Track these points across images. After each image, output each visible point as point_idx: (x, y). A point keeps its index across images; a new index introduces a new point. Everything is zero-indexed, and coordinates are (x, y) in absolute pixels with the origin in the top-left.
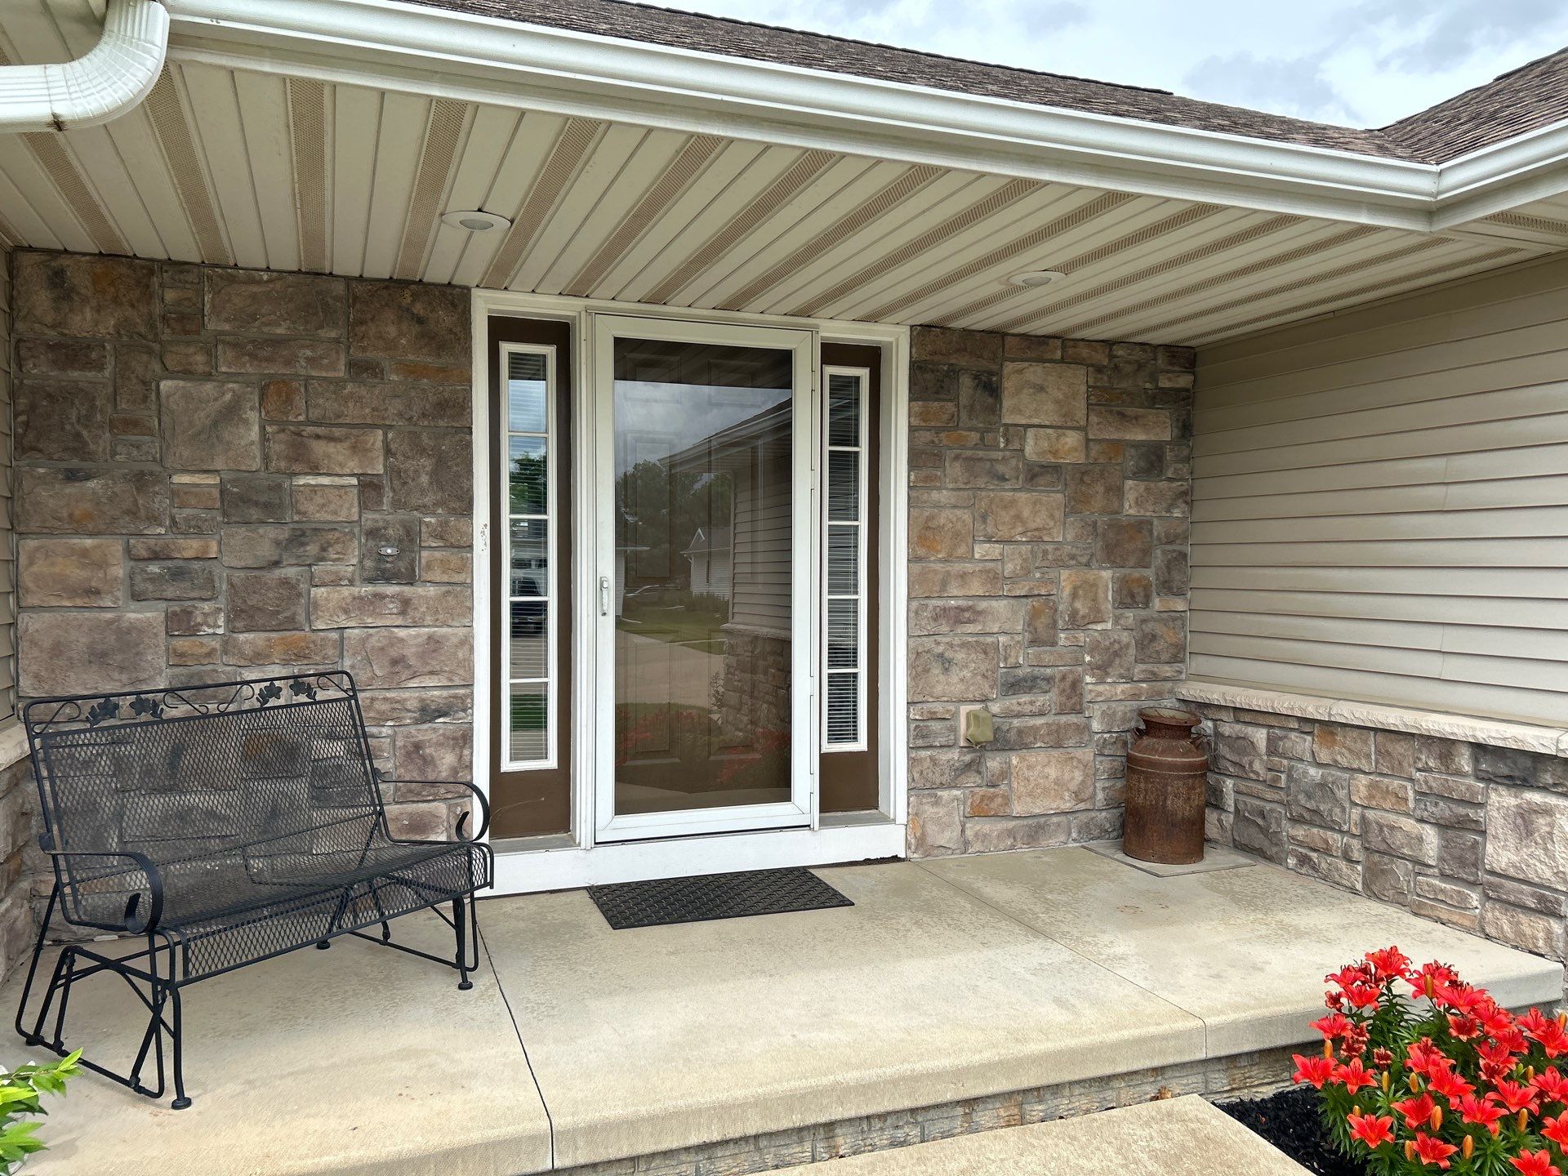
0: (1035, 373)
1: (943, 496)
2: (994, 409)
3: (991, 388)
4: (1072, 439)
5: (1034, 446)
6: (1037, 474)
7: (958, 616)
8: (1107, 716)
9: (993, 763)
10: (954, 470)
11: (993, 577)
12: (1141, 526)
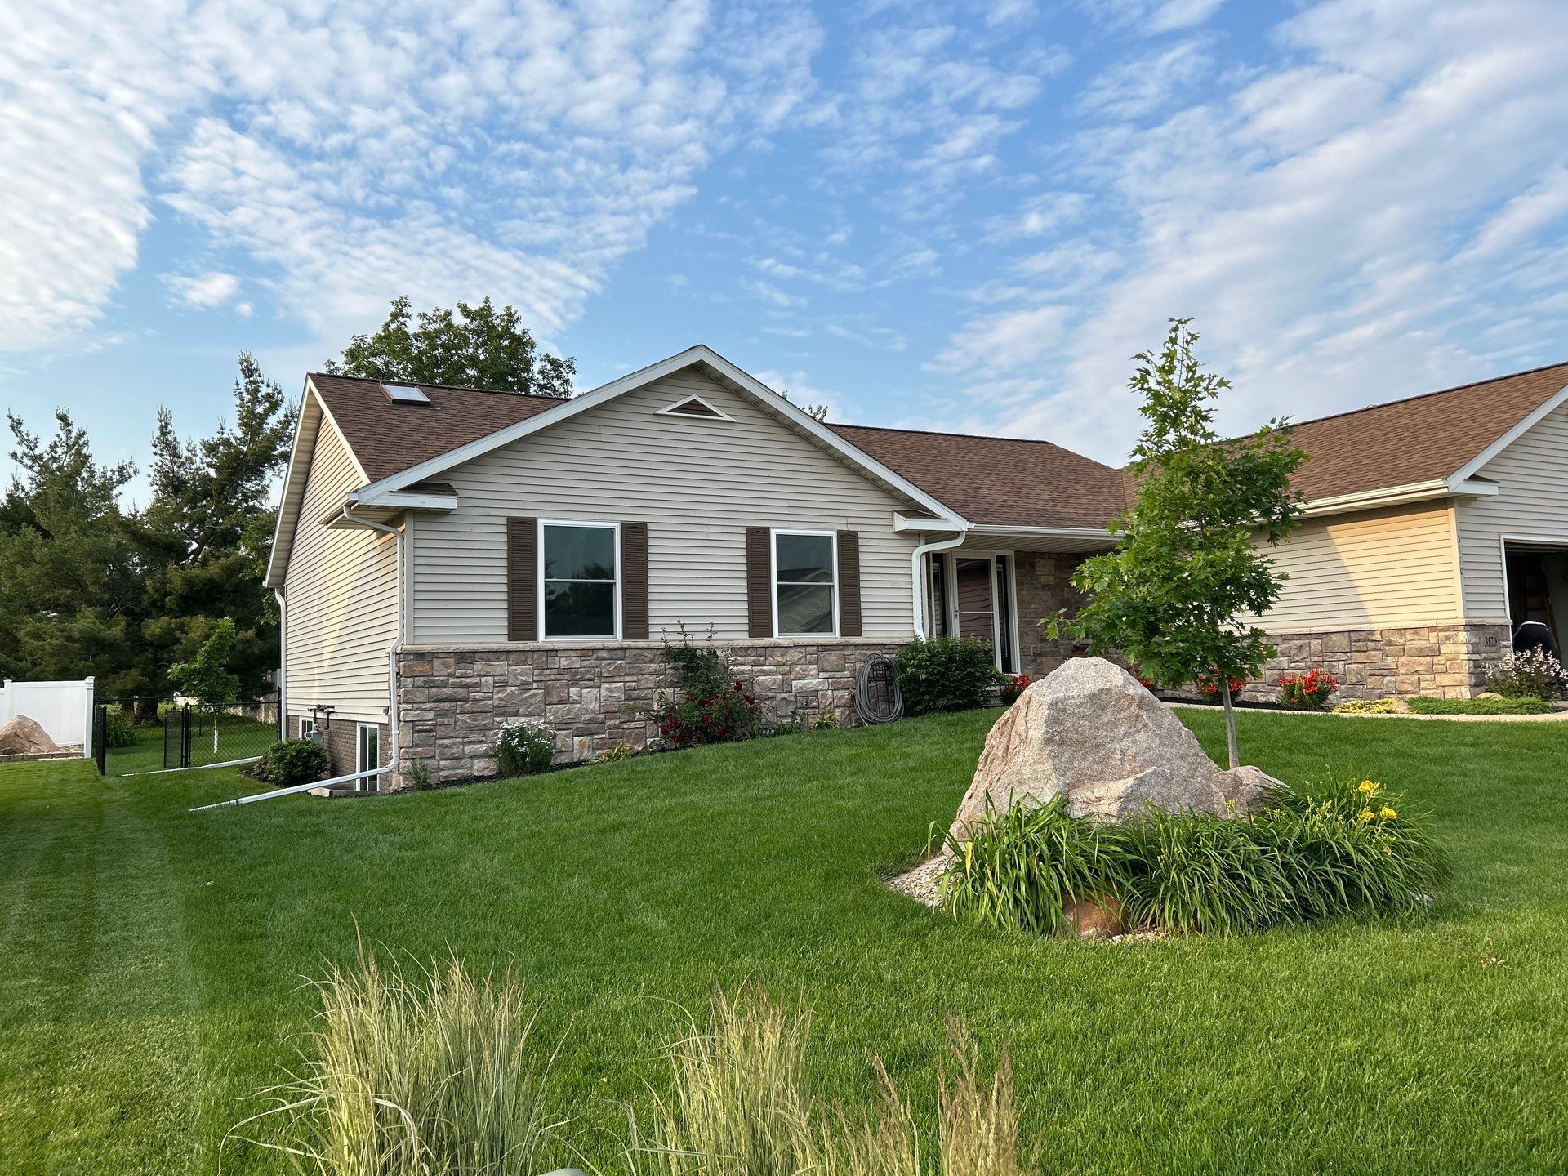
0: (1042, 561)
1: (1024, 593)
2: (1034, 571)
3: (1033, 566)
4: (1052, 578)
5: (1043, 580)
6: (1044, 587)
7: (1030, 622)
8: (1064, 649)
9: (1039, 660)
10: (1026, 586)
11: (1037, 613)
12: (1069, 599)
